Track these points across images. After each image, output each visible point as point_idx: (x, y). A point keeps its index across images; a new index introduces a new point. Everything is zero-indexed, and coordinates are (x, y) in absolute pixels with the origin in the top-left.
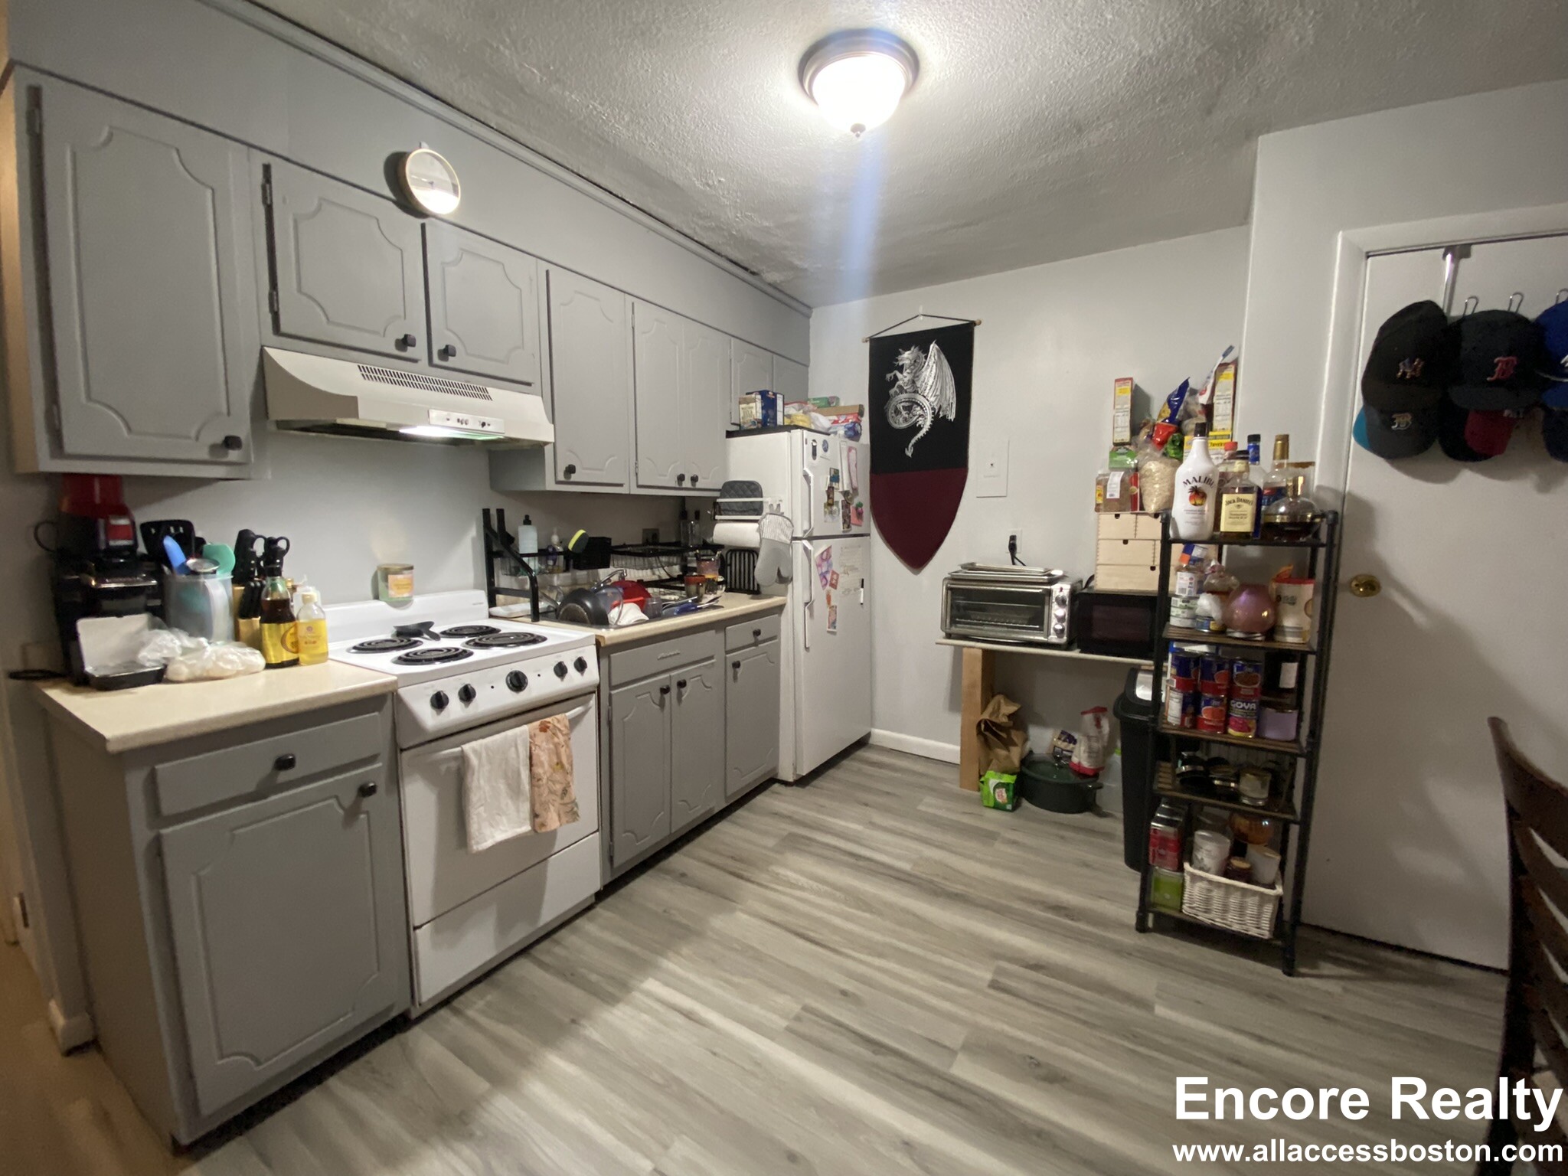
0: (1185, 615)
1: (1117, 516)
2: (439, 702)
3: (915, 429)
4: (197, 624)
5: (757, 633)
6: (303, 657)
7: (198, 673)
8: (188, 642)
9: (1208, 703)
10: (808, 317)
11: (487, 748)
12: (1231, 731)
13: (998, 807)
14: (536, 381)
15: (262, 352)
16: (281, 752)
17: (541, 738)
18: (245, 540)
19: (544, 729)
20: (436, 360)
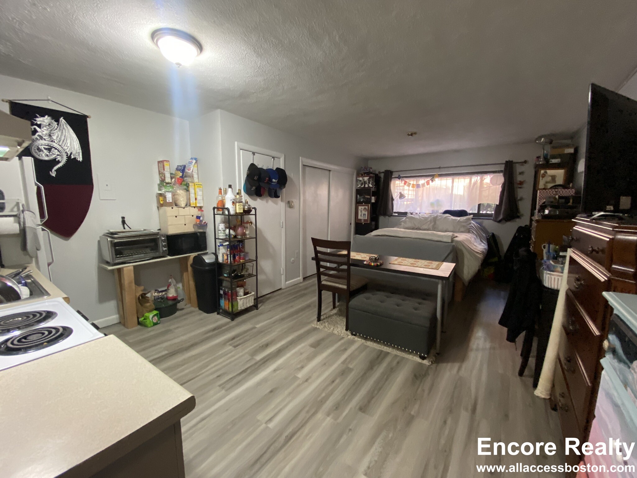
0: (224, 235)
1: (172, 208)
3: (55, 161)
9: (237, 255)
12: (241, 261)
13: (155, 324)
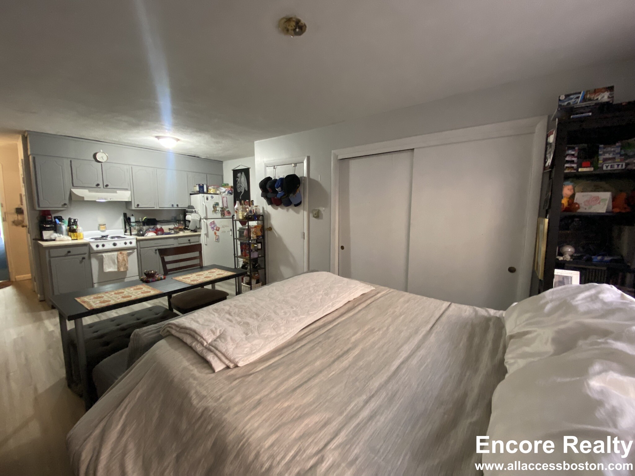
2: (97, 246)
3: (241, 192)
4: (61, 233)
5: (189, 240)
6: (78, 238)
7: (60, 240)
8: (59, 235)
10: (223, 163)
11: (108, 255)
14: (129, 188)
15: (71, 190)
16: (69, 250)
17: (120, 255)
18: (70, 220)
19: (121, 253)
20: (104, 187)
